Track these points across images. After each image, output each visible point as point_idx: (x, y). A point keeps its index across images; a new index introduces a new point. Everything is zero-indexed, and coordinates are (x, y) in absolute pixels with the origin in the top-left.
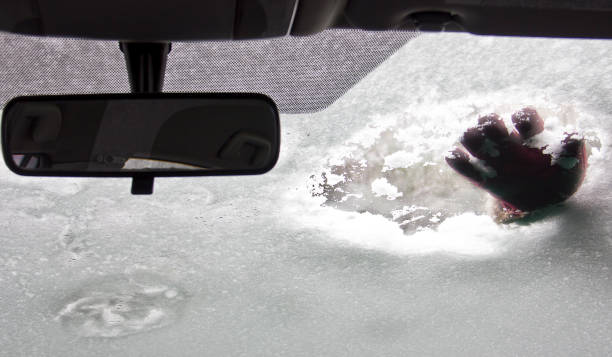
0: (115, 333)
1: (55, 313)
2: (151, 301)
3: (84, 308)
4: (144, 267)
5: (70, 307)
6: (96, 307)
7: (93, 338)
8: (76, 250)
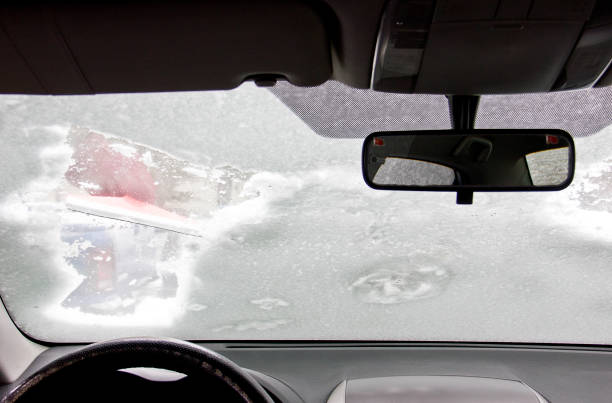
0: (391, 300)
1: (350, 284)
2: (423, 277)
3: (372, 281)
4: (424, 252)
5: (362, 280)
6: (382, 280)
7: (374, 304)
8: (375, 238)
